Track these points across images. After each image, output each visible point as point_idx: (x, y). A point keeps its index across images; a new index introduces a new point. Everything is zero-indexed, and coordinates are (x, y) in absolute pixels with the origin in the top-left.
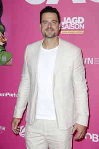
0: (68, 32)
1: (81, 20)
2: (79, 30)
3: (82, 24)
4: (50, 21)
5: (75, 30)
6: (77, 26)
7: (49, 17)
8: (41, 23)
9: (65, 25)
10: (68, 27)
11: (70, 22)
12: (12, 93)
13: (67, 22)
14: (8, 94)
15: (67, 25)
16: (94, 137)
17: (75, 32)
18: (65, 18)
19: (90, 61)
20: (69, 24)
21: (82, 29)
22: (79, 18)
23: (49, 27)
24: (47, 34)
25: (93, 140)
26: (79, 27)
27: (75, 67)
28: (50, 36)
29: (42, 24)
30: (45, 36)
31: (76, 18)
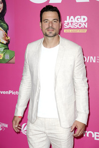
0: (71, 31)
1: (84, 19)
2: (82, 28)
3: (85, 23)
4: (51, 19)
5: (78, 28)
6: (80, 25)
7: (50, 16)
8: (41, 21)
9: (68, 23)
10: (71, 26)
11: (73, 21)
12: (15, 91)
13: (70, 21)
14: (10, 92)
15: (70, 24)
16: (96, 136)
17: (78, 31)
18: (68, 17)
19: (93, 59)
20: (72, 23)
21: (85, 28)
22: (83, 17)
23: (51, 25)
24: (48, 33)
25: (96, 139)
26: (83, 26)
27: (76, 65)
28: (51, 35)
29: (43, 22)
30: (46, 35)
31: (79, 17)
